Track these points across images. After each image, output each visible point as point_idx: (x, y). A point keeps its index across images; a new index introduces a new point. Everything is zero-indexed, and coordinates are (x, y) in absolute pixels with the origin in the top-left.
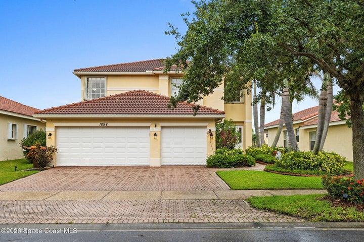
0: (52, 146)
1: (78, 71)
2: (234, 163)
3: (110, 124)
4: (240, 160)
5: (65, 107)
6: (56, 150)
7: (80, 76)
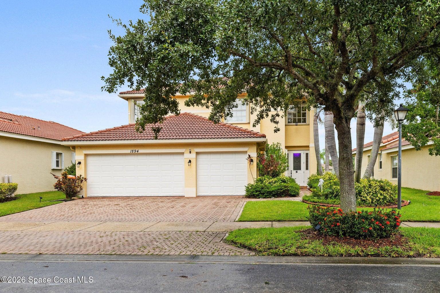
0: (81, 176)
1: (124, 93)
2: (274, 193)
3: (141, 151)
4: (282, 189)
5: (97, 133)
6: (86, 179)
7: (127, 99)
